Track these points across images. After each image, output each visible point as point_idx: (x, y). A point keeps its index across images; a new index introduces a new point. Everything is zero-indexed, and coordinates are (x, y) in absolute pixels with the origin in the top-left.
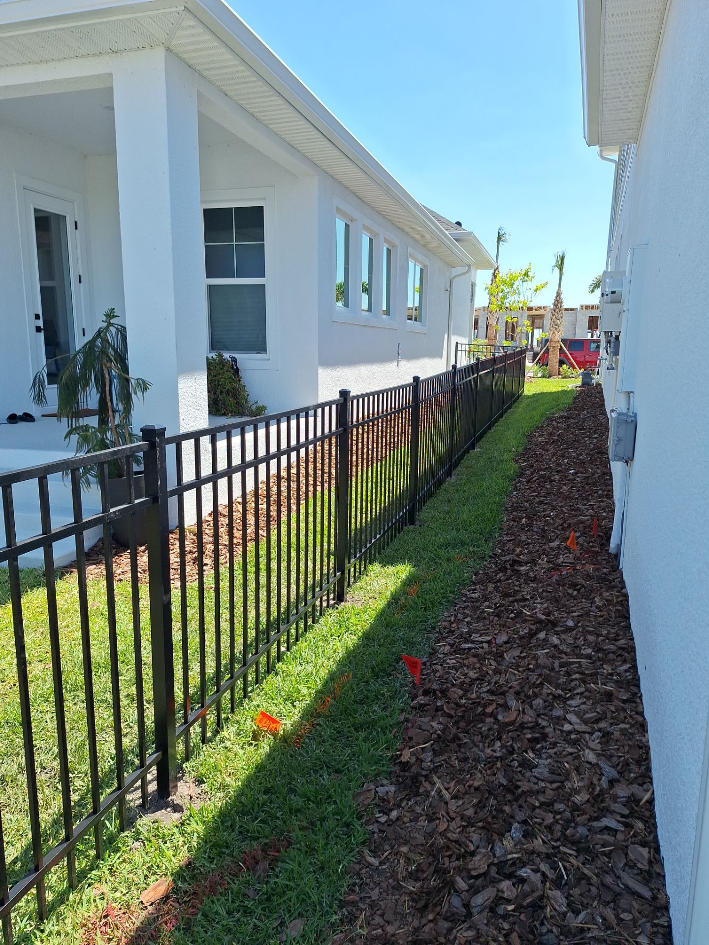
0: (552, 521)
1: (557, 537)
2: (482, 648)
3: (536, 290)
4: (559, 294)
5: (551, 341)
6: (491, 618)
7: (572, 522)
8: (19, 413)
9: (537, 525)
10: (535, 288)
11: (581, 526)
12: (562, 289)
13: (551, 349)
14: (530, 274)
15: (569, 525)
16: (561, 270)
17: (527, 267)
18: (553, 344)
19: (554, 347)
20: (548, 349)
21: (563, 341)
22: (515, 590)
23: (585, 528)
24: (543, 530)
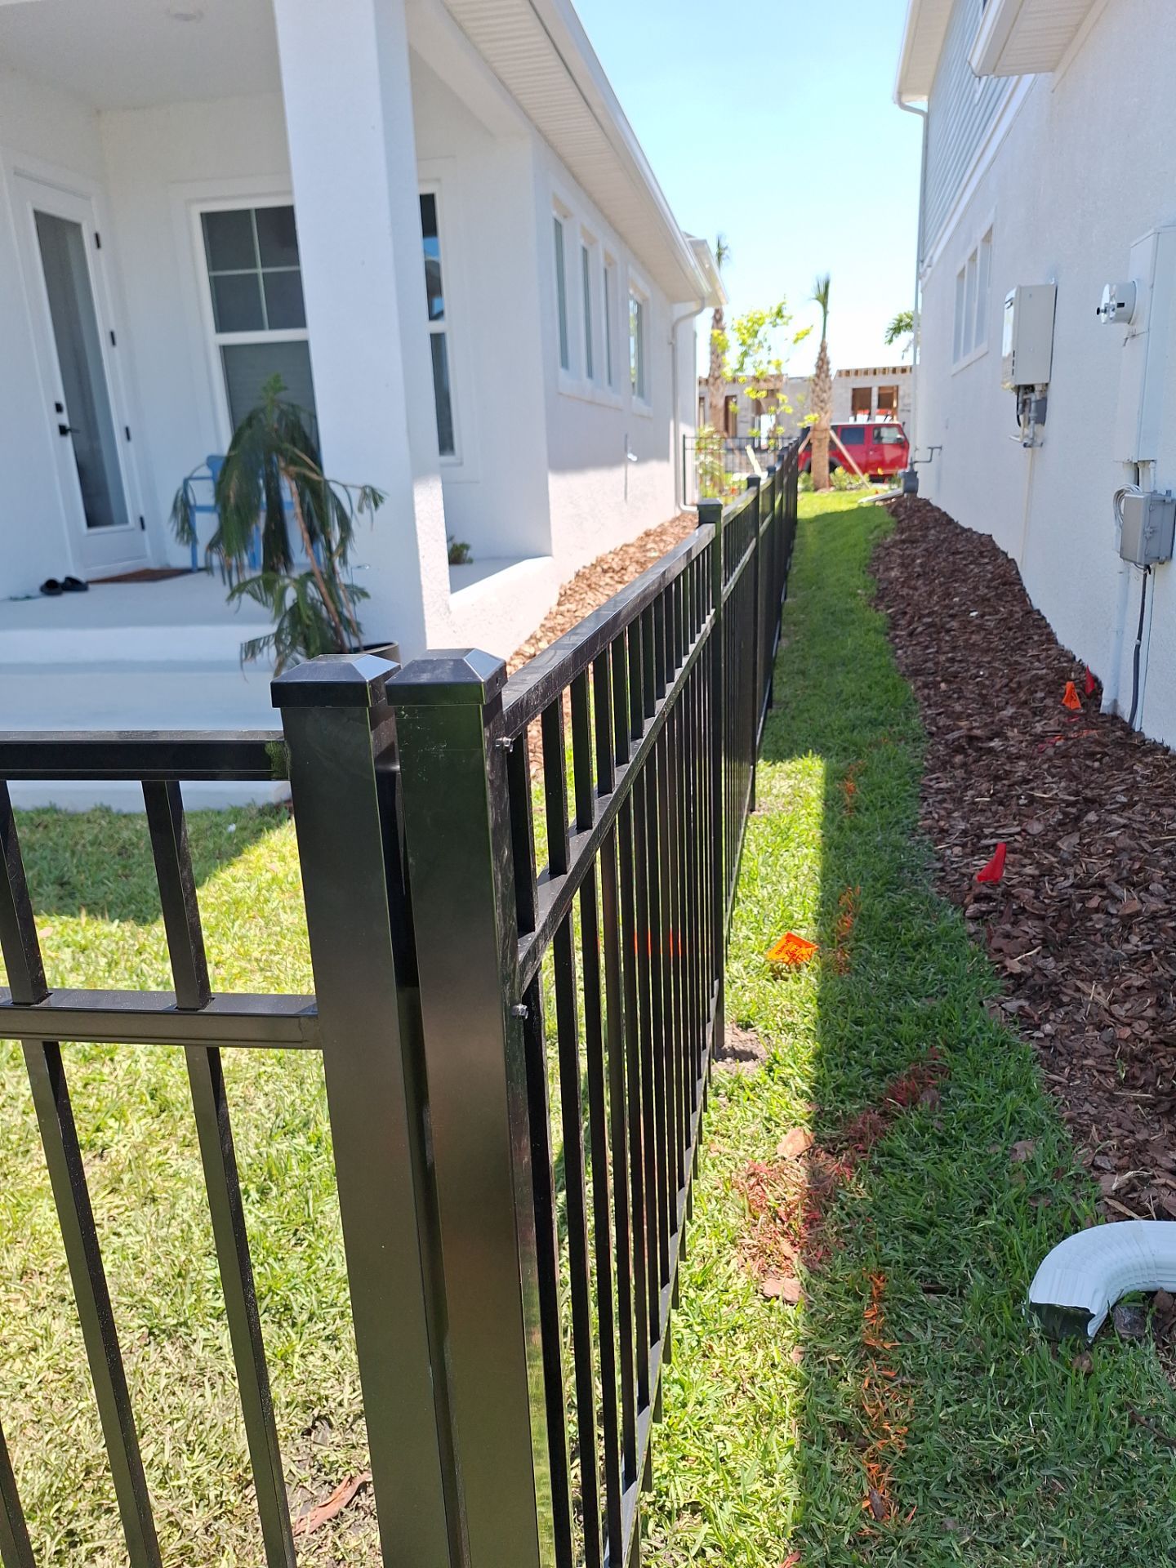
0: (987, 682)
1: (1007, 703)
2: (1016, 840)
3: (796, 341)
4: (823, 348)
5: (815, 430)
6: (994, 808)
7: (1022, 679)
8: (61, 579)
9: (970, 690)
10: (795, 337)
11: (1040, 683)
12: (827, 340)
13: (815, 444)
14: (785, 313)
15: (1019, 683)
16: (825, 305)
17: (782, 301)
18: (818, 435)
19: (820, 440)
20: (809, 444)
21: (834, 428)
22: (1005, 771)
23: (1047, 684)
24: (980, 695)
